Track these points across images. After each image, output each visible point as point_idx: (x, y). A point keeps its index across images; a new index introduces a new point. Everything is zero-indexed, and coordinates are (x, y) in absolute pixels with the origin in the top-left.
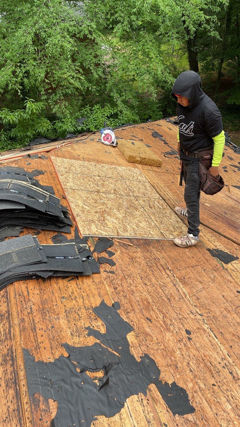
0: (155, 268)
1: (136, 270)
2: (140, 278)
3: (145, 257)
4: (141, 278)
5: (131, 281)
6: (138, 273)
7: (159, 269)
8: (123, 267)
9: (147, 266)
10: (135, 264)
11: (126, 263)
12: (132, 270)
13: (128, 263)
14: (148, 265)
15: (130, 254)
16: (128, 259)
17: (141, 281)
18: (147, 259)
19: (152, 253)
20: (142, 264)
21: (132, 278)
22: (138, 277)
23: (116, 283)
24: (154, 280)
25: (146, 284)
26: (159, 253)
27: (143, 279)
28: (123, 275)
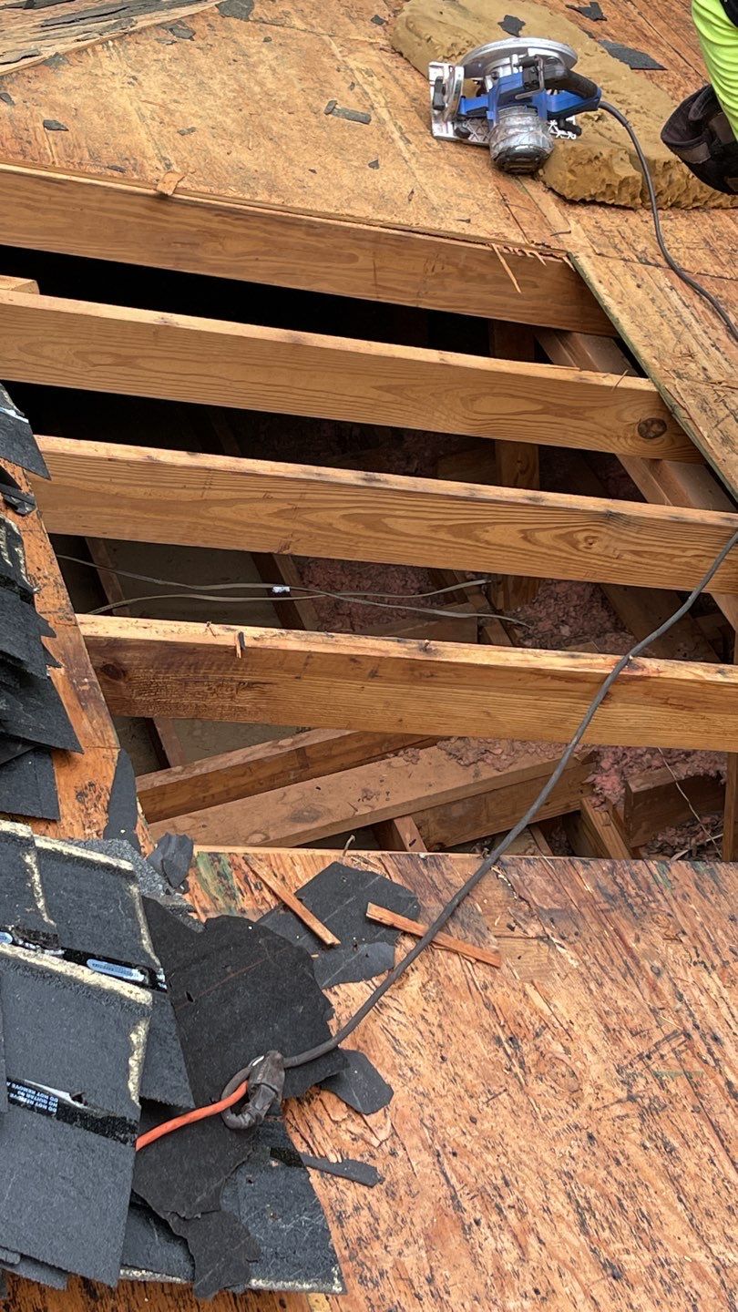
0: (689, 1122)
1: (541, 1147)
2: (573, 1217)
3: (613, 1021)
4: (583, 1211)
5: (506, 1241)
6: (560, 1174)
7: (716, 1129)
8: (448, 1115)
9: (630, 1108)
10: (538, 1088)
11: (470, 1076)
12: (515, 1139)
13: (487, 1079)
14: (631, 1098)
15: (498, 995)
16: (483, 1048)
17: (578, 1241)
18: (630, 1042)
19: (665, 987)
20: (588, 1089)
21: (511, 1215)
22: (559, 1204)
23: (387, 1266)
24: (674, 1226)
25: (617, 1273)
26: (712, 982)
27: (591, 1222)
28: (445, 1191)
